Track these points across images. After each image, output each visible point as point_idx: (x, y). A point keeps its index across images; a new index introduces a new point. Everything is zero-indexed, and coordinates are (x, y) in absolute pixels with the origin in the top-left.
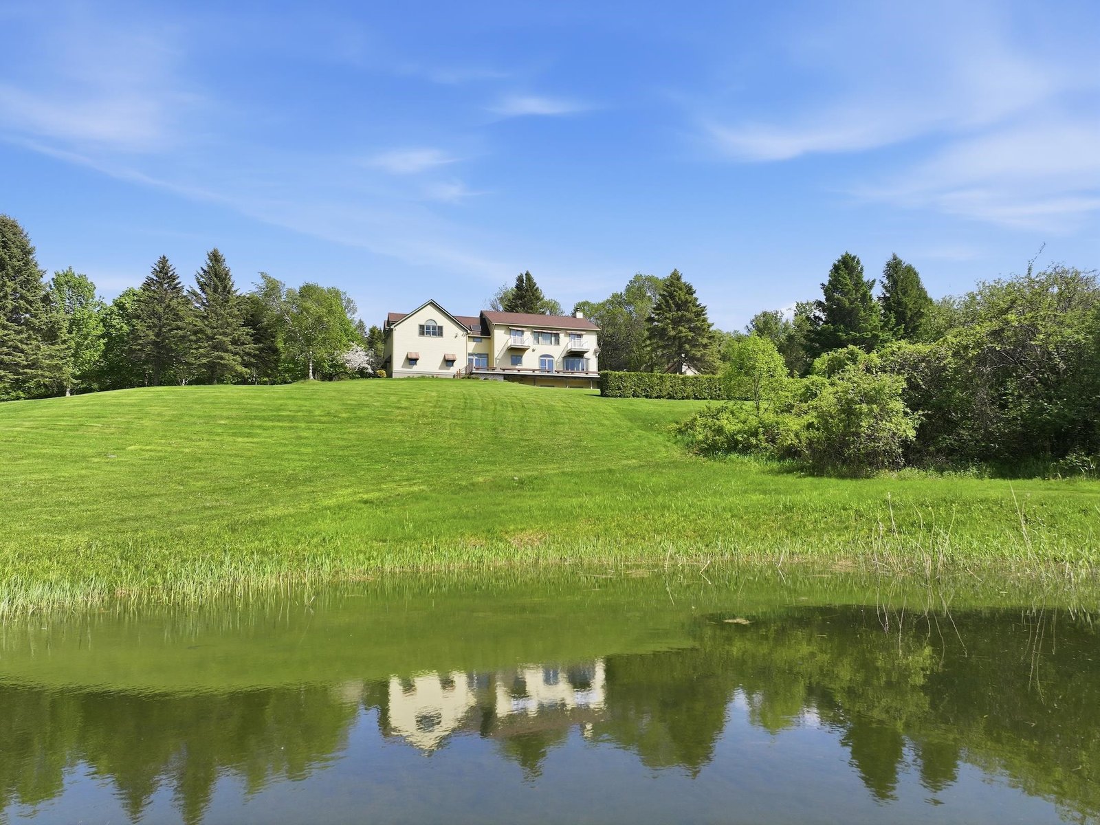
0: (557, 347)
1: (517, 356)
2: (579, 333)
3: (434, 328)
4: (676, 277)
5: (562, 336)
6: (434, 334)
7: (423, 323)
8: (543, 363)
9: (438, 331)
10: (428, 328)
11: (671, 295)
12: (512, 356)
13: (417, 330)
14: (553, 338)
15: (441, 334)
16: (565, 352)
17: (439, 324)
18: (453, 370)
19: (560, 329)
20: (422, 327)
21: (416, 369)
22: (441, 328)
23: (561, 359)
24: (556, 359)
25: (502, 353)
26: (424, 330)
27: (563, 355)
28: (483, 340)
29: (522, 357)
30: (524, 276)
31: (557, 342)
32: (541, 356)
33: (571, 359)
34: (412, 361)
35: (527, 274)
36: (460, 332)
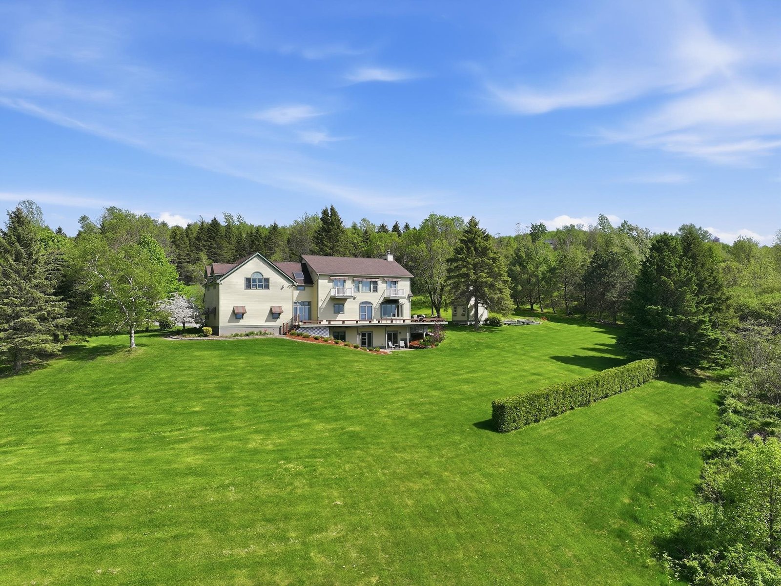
0: (375, 294)
1: (339, 304)
2: (395, 280)
3: (260, 280)
4: (473, 223)
5: (380, 283)
6: (261, 286)
7: (249, 276)
8: (362, 310)
9: (265, 284)
10: (254, 280)
11: (471, 241)
12: (335, 304)
13: (243, 283)
14: (372, 286)
15: (267, 287)
16: (382, 298)
17: (265, 277)
18: (280, 322)
19: (378, 277)
20: (248, 280)
21: (242, 323)
22: (267, 280)
23: (378, 306)
24: (374, 306)
25: (326, 302)
26: (250, 283)
27: (380, 302)
28: (306, 288)
29: (343, 305)
30: (329, 211)
31: (376, 290)
32: (362, 303)
33: (389, 306)
34: (237, 315)
35: (332, 209)
36: (286, 284)
